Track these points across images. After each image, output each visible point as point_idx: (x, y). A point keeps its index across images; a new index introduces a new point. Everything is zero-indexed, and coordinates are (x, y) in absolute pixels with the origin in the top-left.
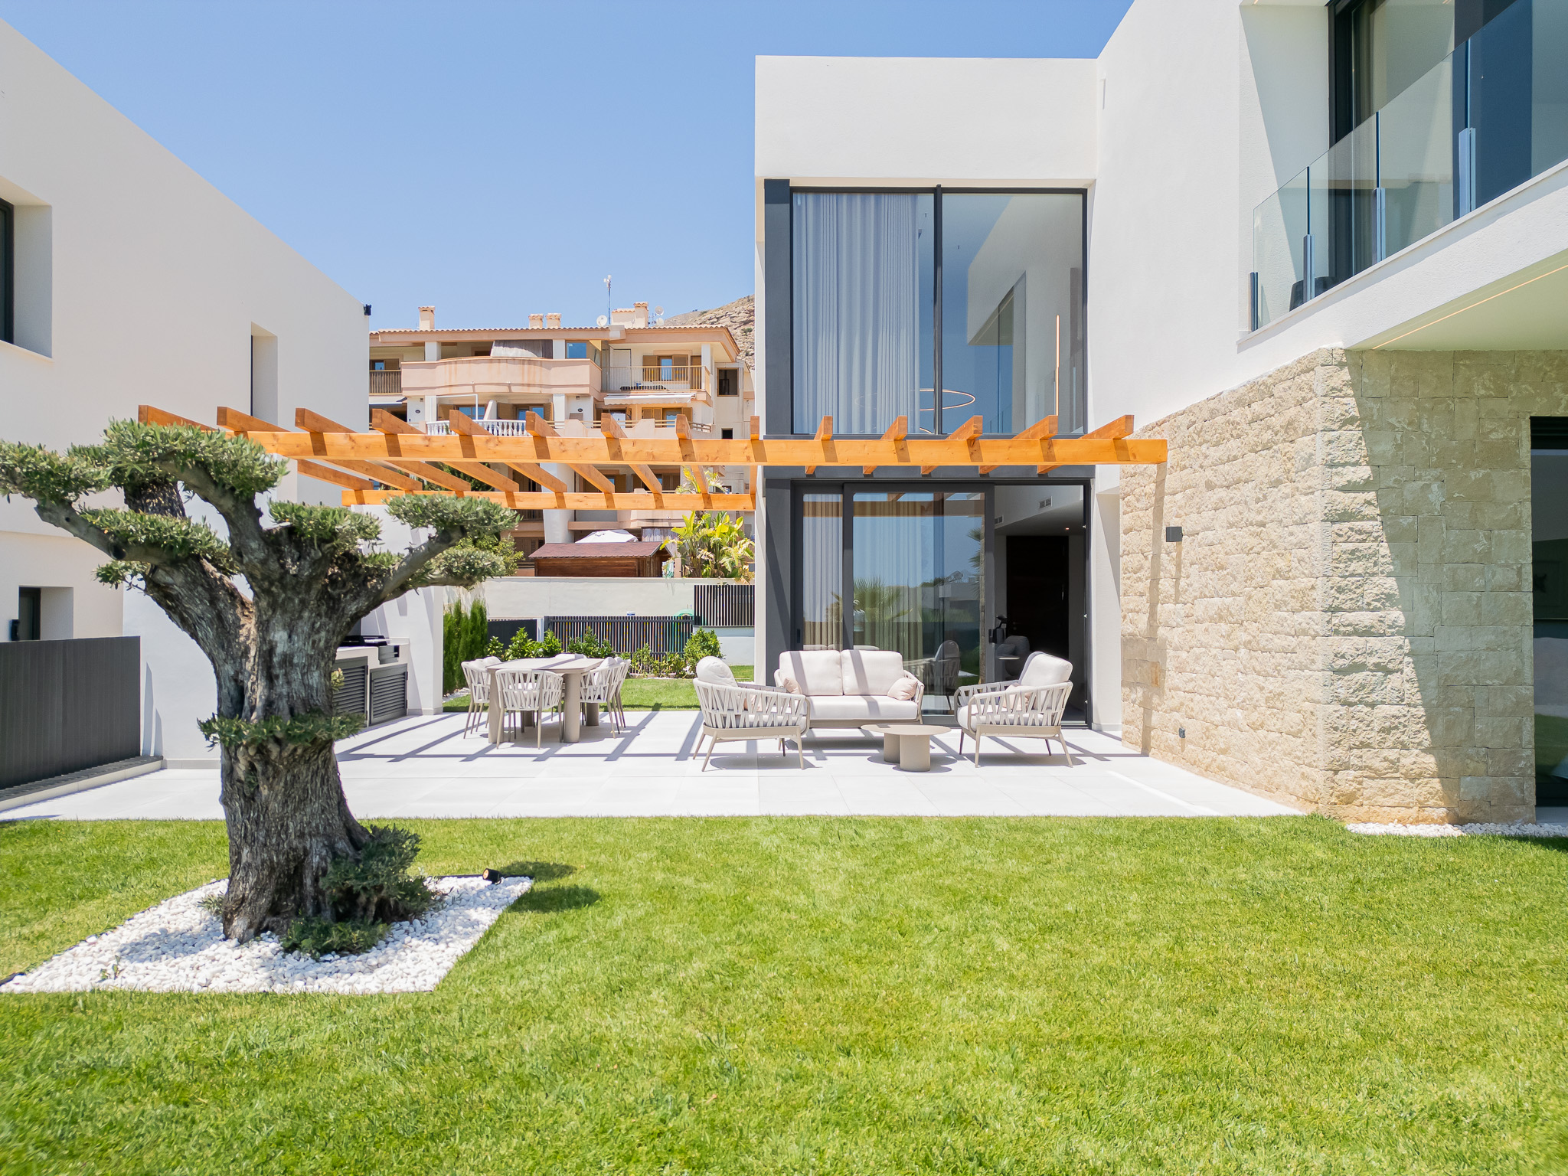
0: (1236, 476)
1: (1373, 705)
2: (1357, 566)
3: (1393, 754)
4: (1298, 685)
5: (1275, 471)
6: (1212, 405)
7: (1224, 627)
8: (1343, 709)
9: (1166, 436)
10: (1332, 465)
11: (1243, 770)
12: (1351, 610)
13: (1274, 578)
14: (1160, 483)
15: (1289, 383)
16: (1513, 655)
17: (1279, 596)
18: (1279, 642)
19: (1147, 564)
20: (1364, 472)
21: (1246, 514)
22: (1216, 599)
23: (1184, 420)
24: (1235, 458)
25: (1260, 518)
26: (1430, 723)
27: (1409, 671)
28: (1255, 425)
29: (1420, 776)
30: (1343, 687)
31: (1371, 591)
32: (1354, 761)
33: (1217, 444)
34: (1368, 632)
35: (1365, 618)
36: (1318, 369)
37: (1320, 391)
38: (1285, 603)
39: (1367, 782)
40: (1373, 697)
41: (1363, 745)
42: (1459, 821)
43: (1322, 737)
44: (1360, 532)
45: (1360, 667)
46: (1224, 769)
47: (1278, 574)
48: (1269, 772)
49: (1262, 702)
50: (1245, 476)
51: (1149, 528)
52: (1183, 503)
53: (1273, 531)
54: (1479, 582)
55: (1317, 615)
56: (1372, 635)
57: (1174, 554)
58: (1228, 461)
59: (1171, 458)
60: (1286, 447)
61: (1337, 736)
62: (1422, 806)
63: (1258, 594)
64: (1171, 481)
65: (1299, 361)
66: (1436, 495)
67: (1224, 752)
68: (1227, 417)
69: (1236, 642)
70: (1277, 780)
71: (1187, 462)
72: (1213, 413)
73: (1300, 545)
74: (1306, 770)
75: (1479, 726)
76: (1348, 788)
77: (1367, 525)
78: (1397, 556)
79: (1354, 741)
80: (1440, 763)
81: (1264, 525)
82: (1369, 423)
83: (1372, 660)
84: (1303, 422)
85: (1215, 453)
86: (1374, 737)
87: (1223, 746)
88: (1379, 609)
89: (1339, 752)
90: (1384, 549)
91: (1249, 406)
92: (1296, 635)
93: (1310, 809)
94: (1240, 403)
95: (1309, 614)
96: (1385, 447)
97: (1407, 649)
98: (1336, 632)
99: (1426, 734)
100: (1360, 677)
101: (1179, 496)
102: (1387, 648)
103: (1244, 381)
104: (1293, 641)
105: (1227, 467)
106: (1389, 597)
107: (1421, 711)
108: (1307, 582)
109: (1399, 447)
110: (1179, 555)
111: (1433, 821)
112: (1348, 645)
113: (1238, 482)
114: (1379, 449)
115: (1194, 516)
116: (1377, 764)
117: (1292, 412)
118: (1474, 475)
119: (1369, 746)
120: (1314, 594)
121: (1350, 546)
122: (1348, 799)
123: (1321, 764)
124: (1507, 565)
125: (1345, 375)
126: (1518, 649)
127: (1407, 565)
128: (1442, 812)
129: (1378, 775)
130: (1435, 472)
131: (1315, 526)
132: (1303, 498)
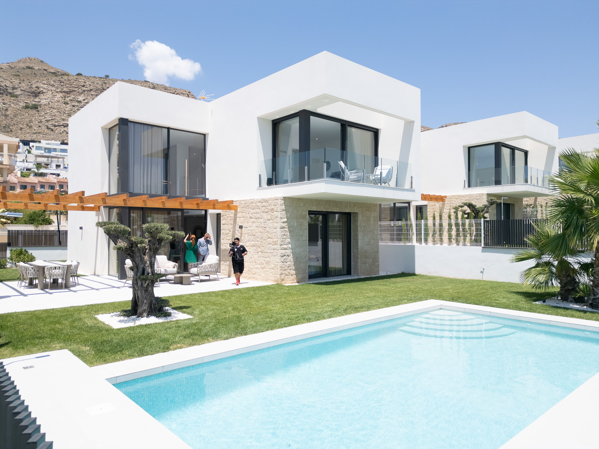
0: (258, 217)
1: (286, 262)
2: (284, 237)
3: (289, 271)
4: (274, 259)
5: (269, 217)
6: (252, 201)
7: (254, 248)
8: (282, 263)
9: (237, 205)
10: (281, 218)
11: (259, 277)
12: (284, 245)
13: (268, 238)
14: (235, 215)
15: (272, 201)
16: (306, 252)
17: (270, 242)
18: (269, 251)
19: (231, 233)
20: (285, 220)
21: (261, 225)
22: (253, 242)
23: (244, 202)
24: (258, 213)
25: (265, 226)
26: (294, 265)
27: (291, 256)
28: (263, 207)
29: (293, 275)
30: (282, 259)
31: (287, 241)
32: (284, 273)
33: (253, 209)
34: (286, 249)
35: (285, 246)
36: (279, 200)
37: (279, 204)
38: (271, 243)
39: (286, 277)
40: (287, 261)
41: (285, 270)
42: (298, 282)
43: (279, 269)
44: (285, 231)
45: (284, 256)
46: (254, 278)
47: (269, 238)
48: (266, 277)
49: (265, 263)
50: (261, 217)
51: (231, 224)
52: (243, 220)
53: (268, 229)
54: (301, 239)
55: (279, 246)
56: (287, 249)
57: (240, 231)
58: (256, 213)
59: (239, 210)
60: (271, 213)
61: (281, 268)
62: (293, 280)
63: (265, 241)
64: (238, 215)
65: (275, 197)
66: (295, 224)
67: (254, 274)
68: (256, 204)
69: (258, 251)
70: (268, 278)
71: (244, 211)
72: (252, 203)
73: (274, 232)
74: (275, 275)
75: (301, 265)
76: (283, 278)
77: (286, 229)
78: (290, 235)
79: (284, 269)
80: (296, 272)
81: (266, 228)
82: (286, 210)
83: (287, 254)
84: (275, 209)
85: (252, 211)
86: (286, 268)
87: (254, 273)
88: (287, 245)
89: (282, 271)
90: (288, 234)
91: (262, 203)
92: (274, 250)
93: (276, 283)
94: (259, 202)
95: (277, 246)
96: (289, 215)
97: (291, 252)
98: (282, 249)
99: (294, 267)
100: (285, 257)
101: (241, 219)
102: (289, 252)
103: (261, 198)
104: (273, 251)
105: (256, 215)
106: (289, 242)
107: (293, 263)
108: (276, 240)
109: (290, 215)
110: (241, 232)
111: (295, 283)
112: (283, 251)
113: (259, 218)
114: (288, 215)
115: (246, 224)
116: (287, 273)
117: (273, 207)
118: (301, 220)
119: (286, 270)
120: (278, 242)
121: (284, 233)
122: (283, 280)
123: (279, 274)
124: (305, 236)
125: (283, 202)
126: (306, 251)
127: (292, 237)
128: (296, 281)
129: (287, 275)
130: (295, 220)
131: (278, 229)
132: (276, 224)
